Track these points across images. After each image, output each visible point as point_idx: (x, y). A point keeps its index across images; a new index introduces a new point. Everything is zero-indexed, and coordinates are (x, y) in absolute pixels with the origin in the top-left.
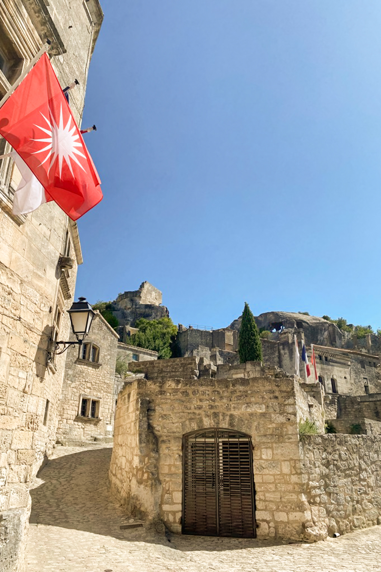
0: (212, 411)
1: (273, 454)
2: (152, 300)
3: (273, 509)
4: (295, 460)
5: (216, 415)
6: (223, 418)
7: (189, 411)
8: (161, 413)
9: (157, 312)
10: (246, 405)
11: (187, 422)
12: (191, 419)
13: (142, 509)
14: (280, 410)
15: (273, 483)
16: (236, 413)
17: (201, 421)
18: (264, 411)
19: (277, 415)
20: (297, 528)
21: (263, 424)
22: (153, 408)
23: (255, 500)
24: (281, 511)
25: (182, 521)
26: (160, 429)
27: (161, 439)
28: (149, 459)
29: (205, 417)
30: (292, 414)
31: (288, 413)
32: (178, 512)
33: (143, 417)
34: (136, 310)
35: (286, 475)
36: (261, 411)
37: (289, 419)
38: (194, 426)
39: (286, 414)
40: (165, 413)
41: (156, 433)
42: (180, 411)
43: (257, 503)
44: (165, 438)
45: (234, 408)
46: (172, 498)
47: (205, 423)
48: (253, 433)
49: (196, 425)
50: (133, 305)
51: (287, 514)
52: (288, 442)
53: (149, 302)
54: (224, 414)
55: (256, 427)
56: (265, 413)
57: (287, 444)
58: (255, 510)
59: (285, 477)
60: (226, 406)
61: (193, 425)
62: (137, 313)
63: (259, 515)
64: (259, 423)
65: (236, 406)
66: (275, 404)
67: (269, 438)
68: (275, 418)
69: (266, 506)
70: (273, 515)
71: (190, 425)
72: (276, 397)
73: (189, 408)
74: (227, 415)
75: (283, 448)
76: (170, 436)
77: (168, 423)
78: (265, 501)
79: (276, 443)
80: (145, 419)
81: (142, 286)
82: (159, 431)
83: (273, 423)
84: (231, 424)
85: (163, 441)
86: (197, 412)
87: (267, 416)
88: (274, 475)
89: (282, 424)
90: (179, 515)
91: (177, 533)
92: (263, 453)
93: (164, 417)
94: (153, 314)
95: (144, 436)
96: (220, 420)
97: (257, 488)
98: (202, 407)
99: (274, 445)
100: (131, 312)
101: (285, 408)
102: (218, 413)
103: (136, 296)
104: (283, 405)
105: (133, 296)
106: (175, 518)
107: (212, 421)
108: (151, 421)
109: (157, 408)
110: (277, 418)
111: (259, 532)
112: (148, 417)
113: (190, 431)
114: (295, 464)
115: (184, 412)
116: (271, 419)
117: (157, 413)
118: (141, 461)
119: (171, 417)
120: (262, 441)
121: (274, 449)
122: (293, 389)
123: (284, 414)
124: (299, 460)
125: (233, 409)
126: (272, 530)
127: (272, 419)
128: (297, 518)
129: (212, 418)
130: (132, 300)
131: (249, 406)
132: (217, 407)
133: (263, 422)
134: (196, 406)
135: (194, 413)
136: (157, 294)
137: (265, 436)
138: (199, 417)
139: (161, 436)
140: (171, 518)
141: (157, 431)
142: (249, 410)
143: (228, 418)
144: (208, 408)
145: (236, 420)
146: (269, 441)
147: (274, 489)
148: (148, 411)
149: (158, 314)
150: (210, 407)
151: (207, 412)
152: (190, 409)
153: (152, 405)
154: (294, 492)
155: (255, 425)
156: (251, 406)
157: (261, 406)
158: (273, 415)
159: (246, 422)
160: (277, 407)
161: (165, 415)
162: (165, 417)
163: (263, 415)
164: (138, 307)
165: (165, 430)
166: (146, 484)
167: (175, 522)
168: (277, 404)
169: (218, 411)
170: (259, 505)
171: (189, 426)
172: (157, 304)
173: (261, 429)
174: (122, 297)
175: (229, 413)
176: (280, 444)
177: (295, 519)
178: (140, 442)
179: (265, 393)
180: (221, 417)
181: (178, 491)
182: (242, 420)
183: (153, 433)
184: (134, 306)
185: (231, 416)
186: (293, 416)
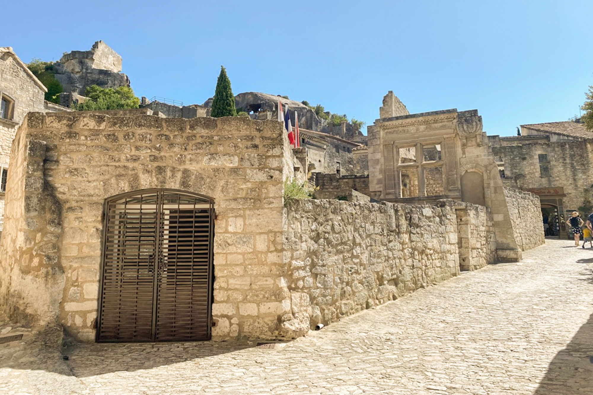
0: (156, 164)
1: (245, 224)
2: (109, 66)
3: (239, 300)
4: (276, 233)
5: (160, 170)
6: (172, 175)
7: (117, 164)
8: (68, 167)
9: (115, 80)
10: (209, 156)
11: (113, 181)
12: (119, 176)
13: (29, 311)
14: (260, 164)
15: (241, 264)
16: (193, 167)
17: (136, 178)
18: (236, 165)
19: (255, 171)
20: (269, 323)
21: (233, 184)
22: (55, 159)
23: (213, 289)
24: (250, 302)
25: (97, 325)
26: (67, 190)
27: (67, 205)
28: (43, 236)
29: (143, 173)
30: (277, 170)
31: (270, 169)
32: (90, 312)
33: (34, 171)
34: (86, 76)
35: (262, 252)
36: (231, 165)
37: (272, 177)
38: (125, 186)
39: (268, 170)
40: (75, 166)
41: (60, 196)
42: (102, 163)
43: (215, 293)
44: (74, 204)
45: (191, 160)
46: (82, 294)
47: (143, 182)
48: (217, 195)
49: (127, 184)
50: (82, 68)
51: (258, 305)
52: (268, 208)
53: (105, 67)
54: (174, 168)
55: (223, 187)
56: (237, 169)
57: (266, 210)
58: (213, 302)
59: (259, 255)
60: (179, 158)
61: (123, 185)
62: (88, 79)
63: (217, 309)
64: (227, 182)
65: (193, 157)
66: (252, 155)
67: (241, 203)
68: (251, 174)
69: (228, 297)
70: (238, 308)
71: (118, 185)
72: (256, 146)
73: (116, 160)
74: (179, 170)
75: (259, 217)
76: (82, 201)
77: (81, 181)
78: (227, 290)
79: (250, 209)
80: (39, 174)
81: (95, 46)
82: (64, 194)
83: (249, 181)
84: (184, 183)
85: (71, 209)
86: (130, 165)
87: (241, 173)
88: (243, 254)
89: (262, 183)
90: (93, 316)
91: (88, 342)
92: (230, 223)
93: (74, 172)
94: (110, 82)
95: (35, 200)
96: (168, 178)
97: (217, 273)
98: (139, 159)
99: (248, 212)
100: (80, 77)
101: (268, 161)
102: (165, 167)
103: (87, 58)
104: (264, 157)
105: (84, 58)
106: (85, 321)
107: (155, 179)
108: (50, 179)
109: (61, 158)
110: (255, 176)
111: (215, 332)
112: (45, 172)
113: (117, 193)
114: (275, 237)
115: (108, 165)
116: (245, 177)
117: (62, 167)
118: (27, 239)
119: (86, 173)
120: (230, 207)
121: (247, 217)
122: (280, 135)
123: (266, 170)
124: (281, 233)
125: (189, 163)
126: (235, 328)
127: (247, 177)
128: (272, 310)
129: (154, 174)
130: (81, 63)
131: (214, 158)
132: (164, 158)
133: (233, 181)
134: (128, 156)
135: (125, 166)
136: (115, 59)
137: (235, 200)
138: (133, 172)
139: (67, 201)
140: (78, 321)
141: (61, 193)
142: (213, 164)
143: (179, 175)
144: (148, 159)
145: (193, 177)
146: (241, 207)
147: (241, 273)
148: (45, 161)
149: (116, 82)
150: (152, 158)
151: (147, 166)
152: (119, 160)
153: (54, 154)
154: (270, 275)
155: (221, 185)
156: (217, 158)
157: (232, 158)
158: (248, 171)
159: (208, 180)
160: (256, 160)
161: (76, 169)
162: (76, 173)
163: (234, 171)
164: (89, 71)
165: (75, 192)
166: (36, 273)
167: (84, 326)
168: (256, 155)
169: (164, 165)
170: (218, 295)
171: (116, 186)
172: (115, 71)
173: (230, 190)
174: (68, 57)
175: (182, 167)
176: (256, 211)
177: (268, 311)
178: (28, 209)
179: (239, 140)
180: (169, 174)
181: (93, 282)
182: (202, 178)
183: (54, 197)
184: (84, 70)
185: (186, 172)
186: (277, 172)
